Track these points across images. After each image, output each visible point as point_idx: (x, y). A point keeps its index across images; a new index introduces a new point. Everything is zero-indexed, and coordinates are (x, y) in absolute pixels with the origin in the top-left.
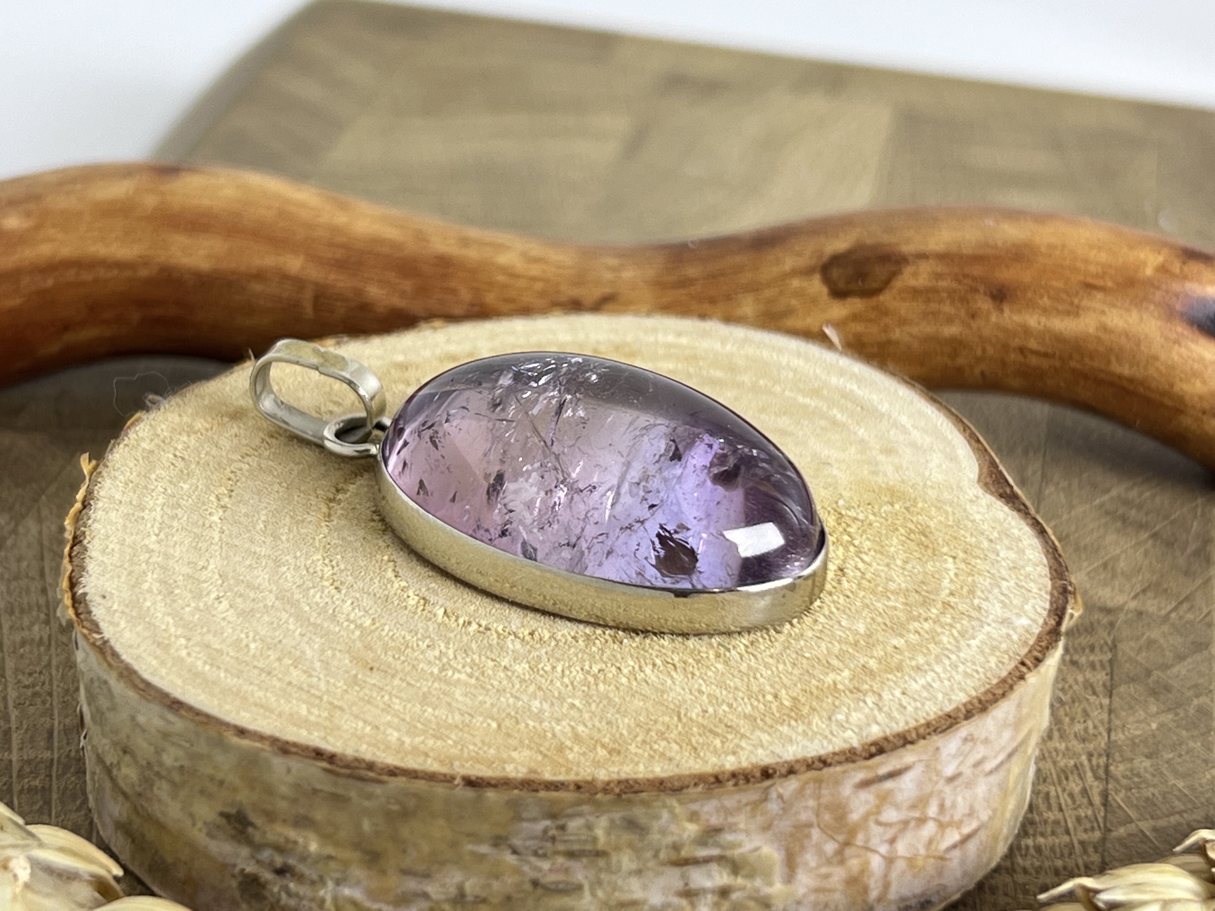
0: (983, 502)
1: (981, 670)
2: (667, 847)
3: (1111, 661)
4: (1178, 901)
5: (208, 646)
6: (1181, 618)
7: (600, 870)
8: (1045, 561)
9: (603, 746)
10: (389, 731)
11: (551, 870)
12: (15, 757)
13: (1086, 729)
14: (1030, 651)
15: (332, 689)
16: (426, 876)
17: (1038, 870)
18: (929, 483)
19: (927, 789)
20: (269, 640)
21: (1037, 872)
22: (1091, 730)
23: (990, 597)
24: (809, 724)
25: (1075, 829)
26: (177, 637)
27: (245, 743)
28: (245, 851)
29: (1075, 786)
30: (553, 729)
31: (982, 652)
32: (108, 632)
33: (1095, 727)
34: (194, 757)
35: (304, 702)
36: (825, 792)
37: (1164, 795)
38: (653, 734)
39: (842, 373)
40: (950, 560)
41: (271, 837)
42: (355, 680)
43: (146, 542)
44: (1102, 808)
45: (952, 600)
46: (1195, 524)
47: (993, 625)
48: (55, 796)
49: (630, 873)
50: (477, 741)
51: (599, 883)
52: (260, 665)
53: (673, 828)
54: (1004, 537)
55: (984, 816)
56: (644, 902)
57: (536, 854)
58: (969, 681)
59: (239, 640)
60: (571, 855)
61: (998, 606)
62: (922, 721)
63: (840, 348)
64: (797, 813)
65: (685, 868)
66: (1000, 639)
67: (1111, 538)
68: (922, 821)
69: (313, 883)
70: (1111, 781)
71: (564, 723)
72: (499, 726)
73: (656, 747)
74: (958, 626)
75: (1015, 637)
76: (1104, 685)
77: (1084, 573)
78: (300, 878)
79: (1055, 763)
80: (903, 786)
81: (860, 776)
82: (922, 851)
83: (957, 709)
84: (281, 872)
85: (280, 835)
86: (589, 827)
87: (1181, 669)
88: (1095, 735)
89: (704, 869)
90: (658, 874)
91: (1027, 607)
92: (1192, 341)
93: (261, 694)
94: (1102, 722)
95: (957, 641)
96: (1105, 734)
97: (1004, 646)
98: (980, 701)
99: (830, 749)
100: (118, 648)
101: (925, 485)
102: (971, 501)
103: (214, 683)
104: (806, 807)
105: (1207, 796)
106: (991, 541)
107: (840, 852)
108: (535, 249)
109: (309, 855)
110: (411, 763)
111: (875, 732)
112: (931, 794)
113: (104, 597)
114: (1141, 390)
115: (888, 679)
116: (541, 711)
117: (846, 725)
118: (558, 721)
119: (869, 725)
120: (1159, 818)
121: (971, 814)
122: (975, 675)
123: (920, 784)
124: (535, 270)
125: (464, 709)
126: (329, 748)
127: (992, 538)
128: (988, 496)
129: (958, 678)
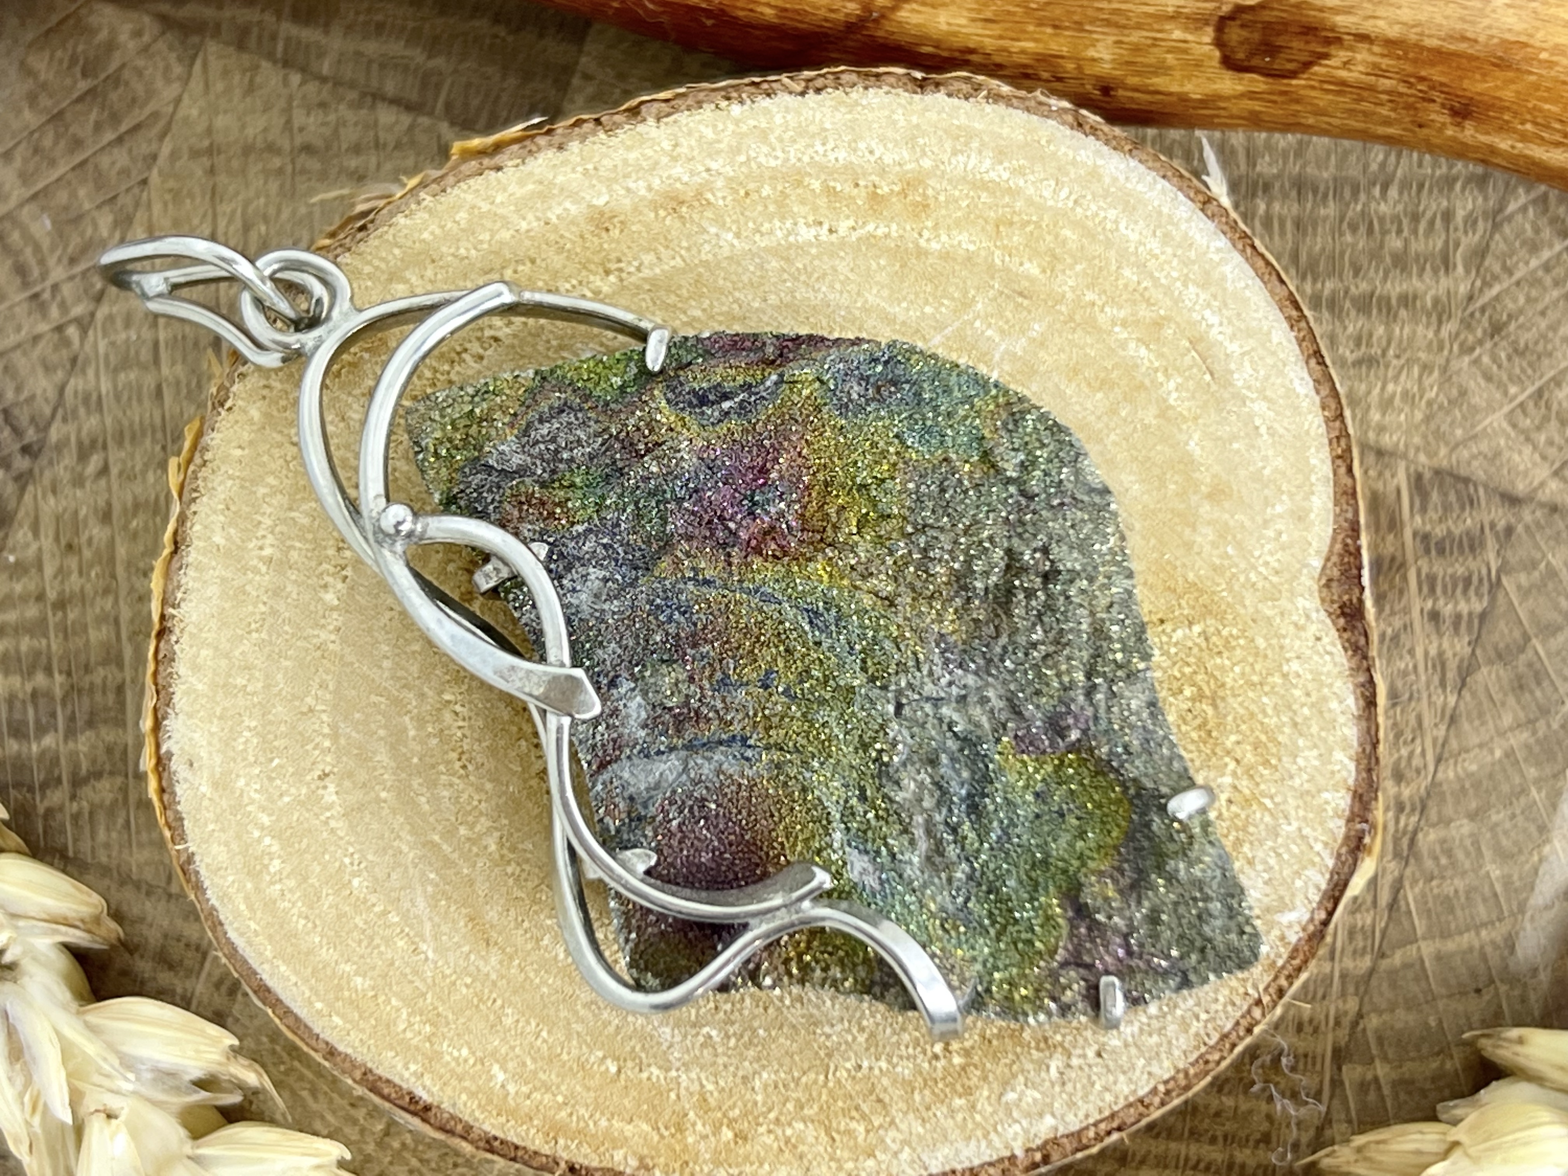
0: (1313, 629)
3: (1483, 616)
5: (305, 879)
8: (1351, 782)
9: (730, 1124)
10: (496, 1068)
14: (1276, 978)
18: (1253, 576)
20: (377, 872)
22: (1416, 759)
23: (1260, 854)
24: (973, 1107)
25: (1343, 951)
26: (270, 856)
30: (678, 1083)
32: (194, 837)
35: (405, 1003)
37: (1469, 892)
38: (790, 1106)
39: (1208, 278)
40: (1232, 765)
44: (1386, 914)
50: (590, 1099)
54: (1315, 718)
58: (1182, 1040)
59: (342, 868)
62: (1107, 1113)
70: (1412, 862)
71: (693, 1075)
72: (619, 1071)
73: (789, 1132)
76: (1460, 667)
83: (1154, 1091)
88: (1418, 772)
91: (1299, 883)
93: (359, 980)
94: (1435, 743)
96: (1431, 768)
99: (988, 1155)
100: (203, 873)
101: (1248, 579)
102: (1296, 625)
103: (307, 953)
105: (1523, 895)
106: (1295, 725)
110: (514, 1133)
111: (1046, 1129)
113: (190, 764)
116: (672, 1045)
117: (1015, 1114)
118: (687, 1067)
119: (1041, 1115)
120: (1450, 936)
126: (426, 1097)
127: (1299, 720)
128: (1323, 615)
129: (1172, 1029)
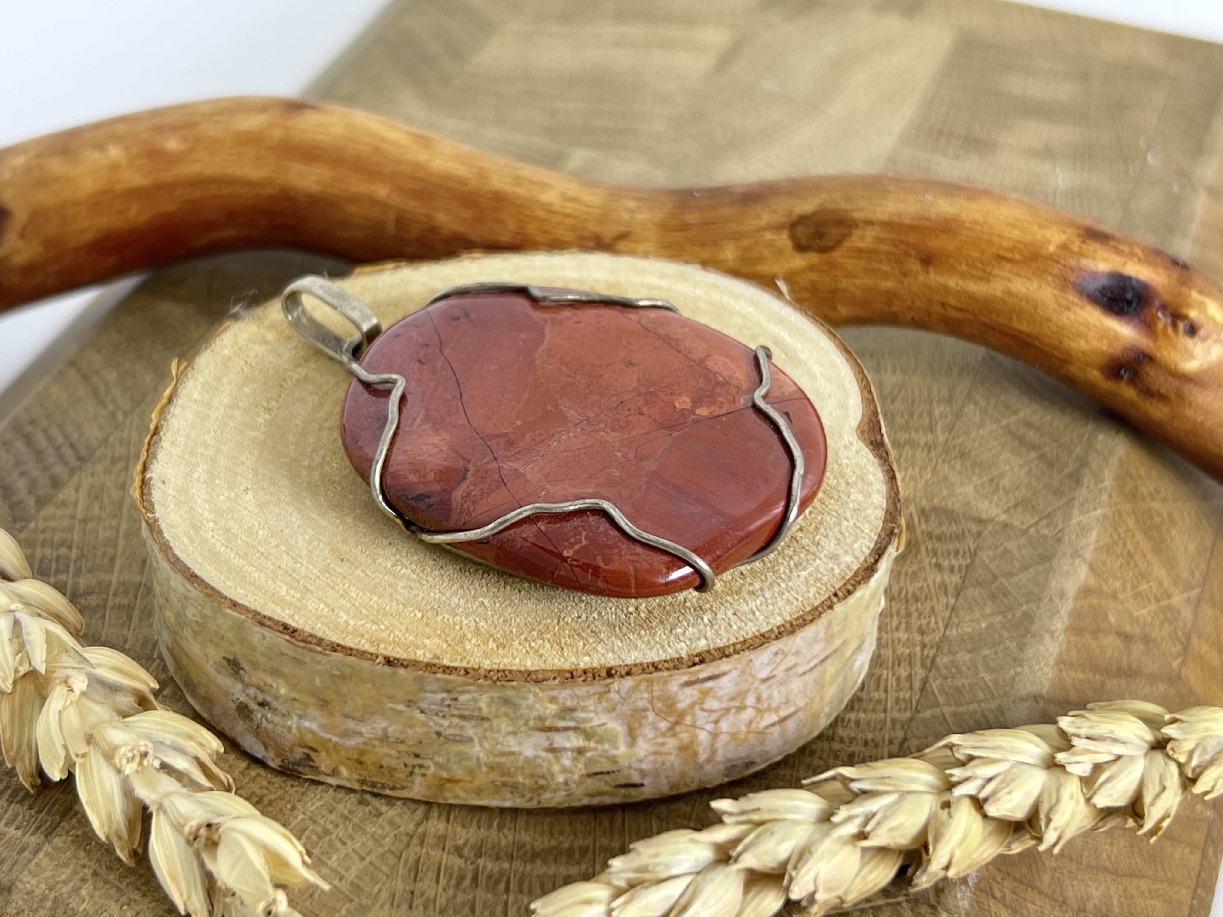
0: (854, 448)
1: (800, 599)
2: (535, 718)
3: (967, 567)
4: (915, 792)
5: (228, 530)
6: (1038, 532)
7: (486, 730)
8: (884, 505)
9: (494, 640)
10: (341, 614)
11: (449, 726)
12: (114, 579)
13: (929, 623)
14: (845, 585)
15: (310, 574)
16: (361, 721)
17: (852, 740)
19: (744, 687)
20: (275, 529)
21: (851, 742)
22: (932, 625)
23: (830, 534)
24: (655, 634)
25: (892, 709)
26: (208, 521)
27: (235, 614)
28: (239, 686)
29: (903, 672)
30: (461, 622)
31: (807, 583)
32: (159, 512)
33: (936, 623)
34: (204, 616)
35: (286, 584)
36: (656, 688)
37: (971, 686)
38: (535, 633)
39: (781, 321)
41: (254, 680)
42: (327, 569)
43: (207, 437)
44: (919, 693)
45: (800, 534)
46: (1079, 449)
47: (824, 559)
48: (136, 613)
49: (508, 734)
50: (403, 628)
51: (486, 739)
52: (262, 550)
53: (538, 706)
54: (859, 481)
55: (801, 703)
56: (520, 753)
57: (437, 715)
58: (787, 608)
59: (253, 526)
60: (463, 717)
61: (834, 541)
62: (741, 639)
63: (788, 297)
64: (634, 702)
65: (549, 734)
66: (825, 572)
67: (1006, 455)
68: (741, 708)
69: (284, 715)
70: (933, 670)
71: (471, 619)
72: (423, 616)
73: (533, 644)
74: (796, 558)
75: (837, 571)
76: (956, 587)
77: (972, 485)
78: (275, 711)
79: (894, 651)
80: (723, 685)
81: (685, 678)
82: (744, 728)
83: (772, 630)
84: (262, 704)
85: (261, 679)
86: (475, 700)
87: (1023, 578)
88: (934, 630)
89: (564, 734)
90: (529, 736)
91: (856, 546)
92: (1081, 308)
93: (257, 574)
94: (943, 619)
95: (791, 572)
96: (942, 629)
97: (825, 579)
98: (792, 625)
99: (664, 657)
100: (163, 526)
102: (845, 447)
103: (225, 561)
104: (642, 699)
105: (1006, 689)
106: (848, 484)
107: (672, 728)
108: (573, 189)
109: (281, 696)
110: (349, 642)
111: (702, 645)
112: (748, 690)
113: (164, 482)
114: (1037, 343)
115: (727, 601)
116: (458, 606)
117: (682, 638)
118: (468, 615)
119: (699, 639)
120: (961, 704)
121: (787, 702)
122: (795, 603)
123: (737, 684)
124: (570, 208)
125: (401, 599)
126: (294, 624)
127: (850, 481)
128: (860, 443)
129: (781, 603)
